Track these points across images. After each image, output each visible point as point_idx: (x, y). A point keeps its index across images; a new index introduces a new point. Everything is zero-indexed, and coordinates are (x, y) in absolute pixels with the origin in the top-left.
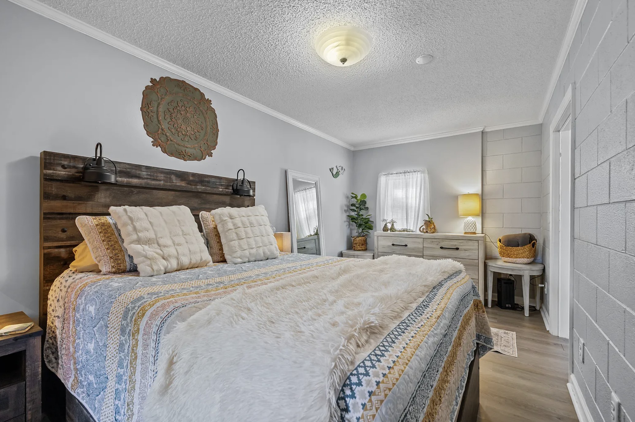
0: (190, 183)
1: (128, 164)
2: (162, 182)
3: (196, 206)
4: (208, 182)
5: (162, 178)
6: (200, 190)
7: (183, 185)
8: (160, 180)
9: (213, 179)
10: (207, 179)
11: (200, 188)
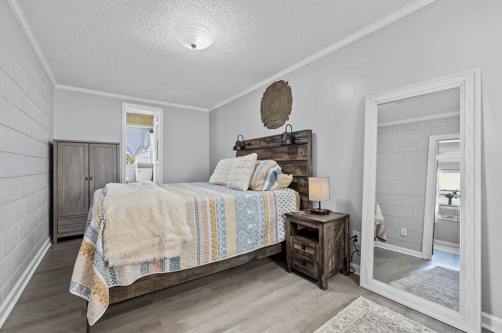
0: (268, 142)
1: (250, 140)
2: (258, 145)
3: (270, 156)
4: (276, 140)
5: (258, 143)
6: (272, 146)
7: (265, 145)
8: (257, 145)
9: (278, 137)
10: (275, 138)
11: (272, 145)
